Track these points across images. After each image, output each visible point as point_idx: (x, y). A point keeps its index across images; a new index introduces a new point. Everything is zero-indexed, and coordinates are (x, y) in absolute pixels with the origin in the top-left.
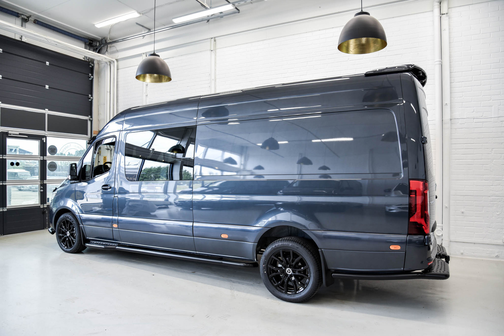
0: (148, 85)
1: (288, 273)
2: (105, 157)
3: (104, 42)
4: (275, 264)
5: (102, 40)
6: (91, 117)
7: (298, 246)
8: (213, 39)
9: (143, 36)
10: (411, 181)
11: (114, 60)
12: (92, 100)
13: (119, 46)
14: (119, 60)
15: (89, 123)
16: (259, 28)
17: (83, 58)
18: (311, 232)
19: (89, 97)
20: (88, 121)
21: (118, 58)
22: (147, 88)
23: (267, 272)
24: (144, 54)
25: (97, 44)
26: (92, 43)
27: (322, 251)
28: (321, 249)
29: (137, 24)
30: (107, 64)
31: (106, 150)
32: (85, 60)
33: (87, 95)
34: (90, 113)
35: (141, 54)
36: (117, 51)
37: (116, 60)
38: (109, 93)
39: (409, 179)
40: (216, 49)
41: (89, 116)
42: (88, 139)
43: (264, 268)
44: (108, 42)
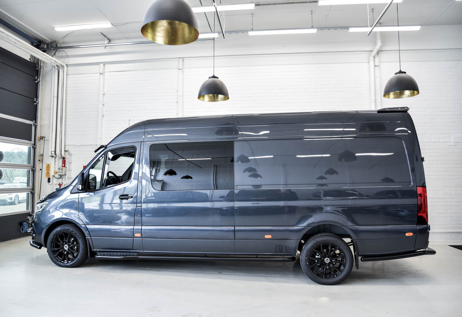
0: (105, 94)
1: (327, 262)
2: (48, 165)
3: (55, 46)
4: (313, 256)
5: (51, 43)
6: (36, 122)
7: (336, 240)
8: (181, 59)
9: (105, 46)
10: (418, 188)
11: (64, 65)
12: (37, 104)
13: (69, 52)
14: (68, 65)
15: (33, 128)
16: (228, 56)
17: (29, 59)
18: (347, 227)
19: (35, 101)
20: (33, 126)
21: (69, 64)
22: (104, 97)
23: (309, 263)
24: (101, 63)
25: (44, 46)
26: (41, 45)
27: (356, 242)
28: (354, 240)
29: (102, 33)
30: (54, 68)
31: (51, 157)
32: (31, 61)
33: (33, 99)
34: (34, 117)
35: (99, 63)
36: (68, 56)
37: (66, 65)
38: (56, 99)
39: (417, 186)
40: (183, 68)
41: (34, 121)
42: (32, 145)
43: (306, 260)
44: (58, 46)
